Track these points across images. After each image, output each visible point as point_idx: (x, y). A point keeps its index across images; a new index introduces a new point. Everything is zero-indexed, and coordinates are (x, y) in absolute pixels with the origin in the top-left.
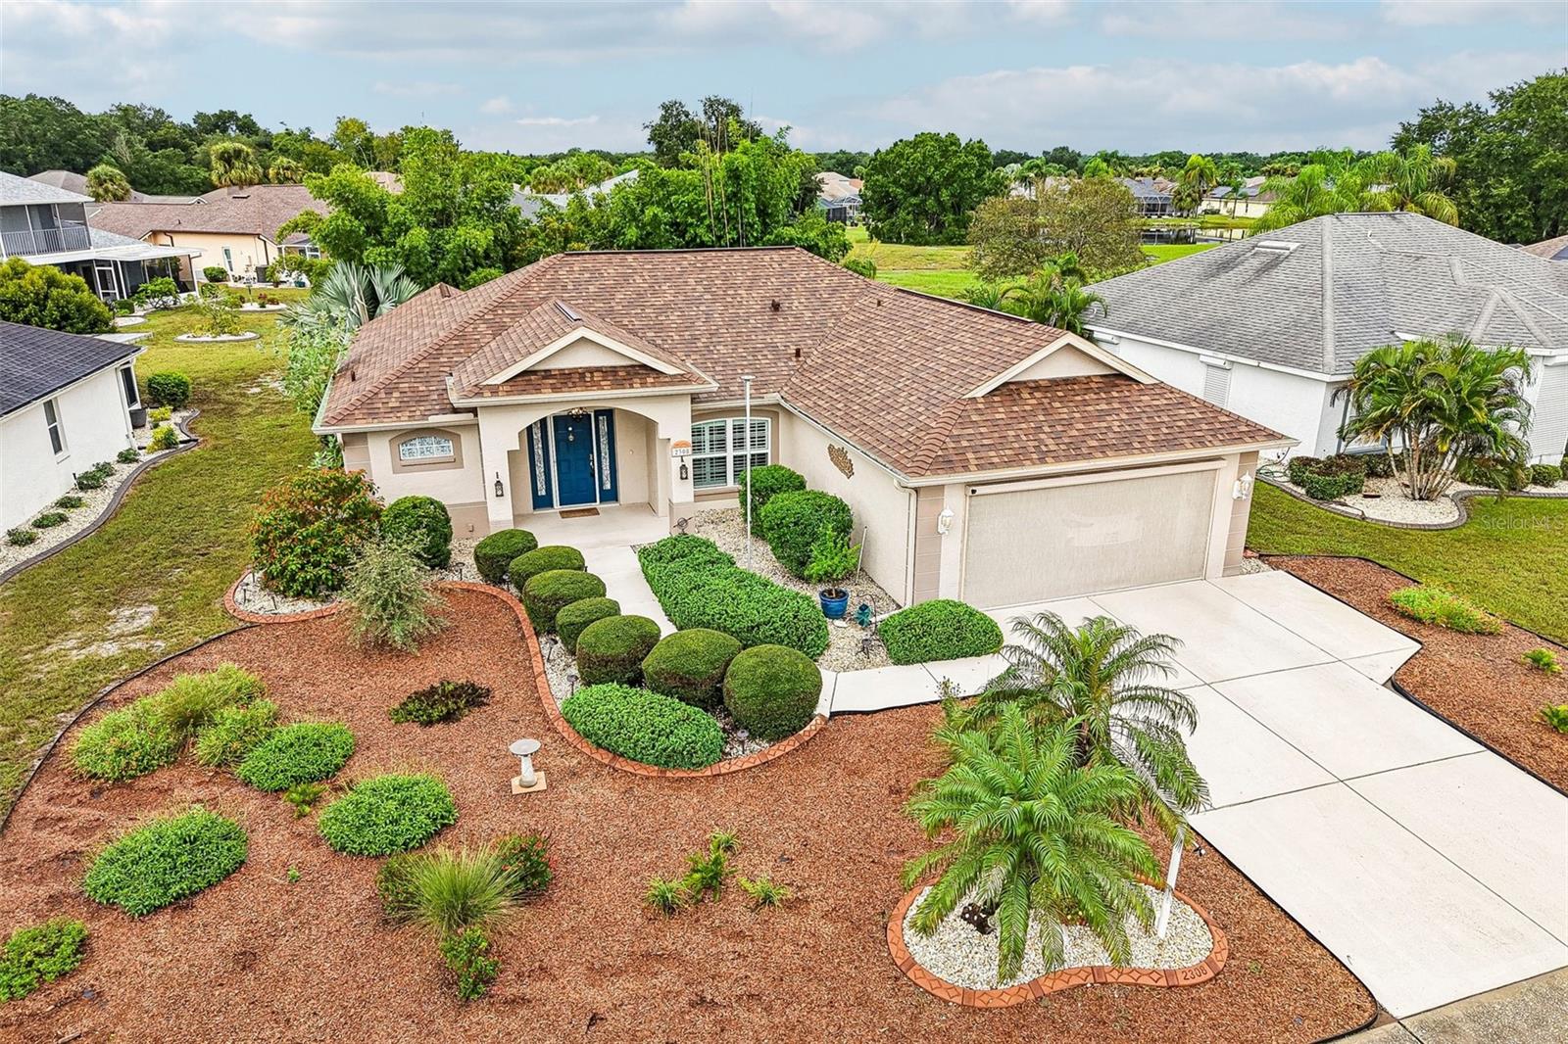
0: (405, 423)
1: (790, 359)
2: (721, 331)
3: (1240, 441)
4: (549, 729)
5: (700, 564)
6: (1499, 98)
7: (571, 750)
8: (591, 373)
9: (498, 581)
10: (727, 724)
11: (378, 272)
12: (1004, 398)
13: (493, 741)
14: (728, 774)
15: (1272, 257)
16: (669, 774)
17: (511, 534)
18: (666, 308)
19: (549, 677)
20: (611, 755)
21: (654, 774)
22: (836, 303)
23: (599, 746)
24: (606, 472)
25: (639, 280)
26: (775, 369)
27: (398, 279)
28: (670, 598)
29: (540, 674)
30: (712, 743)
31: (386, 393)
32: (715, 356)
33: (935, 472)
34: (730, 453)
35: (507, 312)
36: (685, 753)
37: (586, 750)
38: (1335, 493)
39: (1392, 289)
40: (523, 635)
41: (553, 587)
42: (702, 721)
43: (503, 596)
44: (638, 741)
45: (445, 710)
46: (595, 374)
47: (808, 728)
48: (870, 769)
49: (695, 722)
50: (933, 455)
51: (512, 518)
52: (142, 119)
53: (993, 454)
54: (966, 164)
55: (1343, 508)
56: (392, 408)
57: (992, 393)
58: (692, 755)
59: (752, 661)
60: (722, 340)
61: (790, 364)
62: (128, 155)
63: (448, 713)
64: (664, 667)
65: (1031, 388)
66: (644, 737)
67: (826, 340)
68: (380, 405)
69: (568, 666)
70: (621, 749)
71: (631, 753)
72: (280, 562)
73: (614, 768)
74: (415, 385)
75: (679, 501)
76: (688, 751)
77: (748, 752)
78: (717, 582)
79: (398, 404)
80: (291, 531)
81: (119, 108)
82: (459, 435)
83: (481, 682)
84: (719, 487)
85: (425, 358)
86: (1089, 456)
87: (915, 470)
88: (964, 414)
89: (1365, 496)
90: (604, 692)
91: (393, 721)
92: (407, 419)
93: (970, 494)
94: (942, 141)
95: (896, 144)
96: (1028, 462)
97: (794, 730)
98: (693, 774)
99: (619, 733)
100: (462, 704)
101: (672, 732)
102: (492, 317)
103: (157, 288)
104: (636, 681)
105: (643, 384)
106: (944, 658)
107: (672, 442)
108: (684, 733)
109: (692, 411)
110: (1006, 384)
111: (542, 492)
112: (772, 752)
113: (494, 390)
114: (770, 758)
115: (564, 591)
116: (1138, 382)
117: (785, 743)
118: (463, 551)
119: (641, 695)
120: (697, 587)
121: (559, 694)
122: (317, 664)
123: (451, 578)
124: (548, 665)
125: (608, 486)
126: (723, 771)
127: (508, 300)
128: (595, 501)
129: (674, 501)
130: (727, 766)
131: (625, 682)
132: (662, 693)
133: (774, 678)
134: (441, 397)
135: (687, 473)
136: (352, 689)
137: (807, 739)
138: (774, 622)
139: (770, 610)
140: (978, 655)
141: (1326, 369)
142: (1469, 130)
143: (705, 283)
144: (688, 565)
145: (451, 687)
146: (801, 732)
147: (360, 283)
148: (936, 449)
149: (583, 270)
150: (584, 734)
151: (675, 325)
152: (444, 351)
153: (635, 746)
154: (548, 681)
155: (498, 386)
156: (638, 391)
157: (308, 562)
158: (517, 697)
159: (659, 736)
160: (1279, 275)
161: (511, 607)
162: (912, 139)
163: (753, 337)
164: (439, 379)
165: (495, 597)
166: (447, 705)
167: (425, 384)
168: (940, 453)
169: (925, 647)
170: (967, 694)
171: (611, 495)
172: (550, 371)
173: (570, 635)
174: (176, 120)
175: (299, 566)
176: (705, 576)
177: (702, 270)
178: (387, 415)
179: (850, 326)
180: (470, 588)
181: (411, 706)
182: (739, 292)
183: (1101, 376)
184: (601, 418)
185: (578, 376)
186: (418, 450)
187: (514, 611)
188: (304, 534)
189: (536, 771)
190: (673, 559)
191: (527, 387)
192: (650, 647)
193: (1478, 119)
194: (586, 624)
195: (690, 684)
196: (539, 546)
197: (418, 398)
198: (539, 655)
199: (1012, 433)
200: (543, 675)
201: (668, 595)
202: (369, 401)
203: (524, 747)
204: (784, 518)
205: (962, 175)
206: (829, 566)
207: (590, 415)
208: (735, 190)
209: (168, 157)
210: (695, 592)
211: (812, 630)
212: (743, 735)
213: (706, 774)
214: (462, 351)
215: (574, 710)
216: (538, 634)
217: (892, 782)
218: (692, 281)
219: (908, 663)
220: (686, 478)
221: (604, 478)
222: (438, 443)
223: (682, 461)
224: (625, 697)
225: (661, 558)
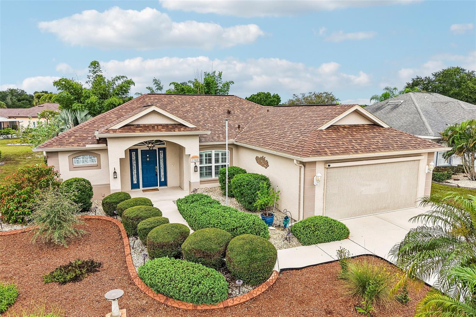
0: (75, 147)
1: (236, 129)
2: (209, 119)
3: (429, 148)
4: (131, 283)
5: (205, 203)
6: (435, 75)
7: (142, 295)
8: (157, 126)
9: (113, 215)
10: (228, 278)
11: (79, 113)
12: (334, 130)
13: (99, 292)
14: (232, 306)
15: (395, 105)
16: (199, 308)
17: (119, 194)
18: (187, 111)
19: (133, 256)
20: (165, 297)
21: (190, 308)
22: (251, 112)
23: (159, 292)
24: (162, 174)
25: (176, 103)
26: (231, 132)
27: (86, 116)
28: (192, 218)
29: (128, 255)
30: (223, 289)
31: (68, 137)
32: (207, 127)
33: (314, 155)
34: (213, 164)
35: (123, 111)
36: (208, 294)
37: (151, 295)
38: (444, 178)
39: (441, 112)
40: (122, 237)
41: (137, 212)
42: (216, 276)
43: (114, 221)
44: (181, 288)
45: (74, 275)
46: (159, 127)
47: (271, 278)
48: (310, 300)
49: (213, 276)
50: (311, 149)
51: (120, 188)
52: (17, 93)
53: (335, 149)
54: (273, 101)
55: (449, 184)
56: (70, 142)
57: (328, 128)
58: (212, 296)
59: (241, 242)
60: (210, 122)
61: (236, 130)
62: (10, 102)
63: (76, 276)
64: (193, 247)
65: (343, 127)
66: (185, 286)
67: (249, 123)
68: (65, 141)
69: (143, 250)
70: (171, 294)
71: (177, 296)
72: (6, 206)
73: (167, 306)
74: (82, 134)
75: (194, 181)
76: (210, 293)
77: (242, 293)
78: (214, 210)
79: (73, 141)
80: (13, 192)
81: (10, 90)
82: (100, 155)
83: (97, 259)
84: (209, 178)
85: (88, 125)
86: (374, 151)
87: (305, 154)
88: (319, 135)
89: (455, 180)
90: (161, 261)
91: (44, 283)
92: (76, 146)
93: (328, 167)
94: (266, 94)
95: (252, 96)
96: (351, 153)
97: (265, 279)
98: (212, 308)
99: (170, 284)
100: (84, 271)
101: (200, 283)
102: (118, 112)
103: (5, 131)
104: (178, 256)
105: (180, 130)
106: (325, 241)
107: (191, 156)
108: (207, 282)
109: (200, 146)
110: (331, 126)
111: (135, 182)
112: (255, 292)
113: (115, 131)
114: (255, 296)
115: (142, 214)
116: (382, 127)
117: (261, 286)
118: (96, 202)
119: (182, 263)
120: (205, 212)
121: (137, 265)
122: (13, 254)
123: (91, 214)
124: (132, 251)
125: (163, 180)
126: (230, 304)
127: (125, 107)
128: (158, 186)
129: (192, 182)
130: (232, 301)
131: (173, 257)
132: (193, 261)
133: (254, 250)
134: (93, 139)
135: (197, 169)
136: (27, 265)
137: (272, 284)
138: (244, 226)
139: (241, 221)
140: (340, 240)
141: (431, 135)
142: (427, 84)
143: (202, 104)
144: (200, 204)
145: (80, 263)
146: (268, 280)
147: (72, 117)
148: (312, 147)
149: (154, 99)
150: (150, 285)
151: (191, 117)
152: (96, 123)
153: (180, 291)
154: (132, 258)
155: (116, 129)
156: (177, 133)
157: (21, 206)
158: (116, 266)
159: (193, 285)
160: (400, 109)
161: (117, 225)
162: (257, 94)
163: (221, 122)
164: (93, 132)
165: (110, 221)
166: (75, 272)
167: (86, 134)
168: (313, 148)
169: (317, 236)
170: (353, 256)
171: (164, 184)
172: (140, 125)
173: (143, 235)
174: (28, 94)
175: (15, 208)
176: (207, 208)
177: (200, 101)
178: (67, 145)
179: (258, 118)
180: (99, 218)
181: (55, 274)
182: (215, 108)
183: (368, 125)
184: (161, 151)
185: (151, 127)
186: (82, 161)
187: (118, 227)
188: (20, 193)
189: (121, 308)
190: (193, 202)
191: (129, 130)
192: (185, 238)
193: (430, 81)
194: (152, 228)
195: (208, 256)
196: (132, 198)
197: (83, 139)
198: (128, 246)
199: (341, 142)
200: (130, 255)
201: (191, 217)
202: (61, 140)
203: (113, 295)
204: (242, 183)
205: (272, 104)
206: (266, 200)
207: (156, 150)
208: (208, 90)
209: (23, 103)
210: (204, 214)
211: (262, 230)
212: (239, 283)
213: (220, 307)
214: (104, 123)
215: (145, 272)
216: (128, 236)
217: (325, 307)
218: (197, 104)
219: (309, 244)
220: (197, 171)
221: (162, 176)
222: (91, 158)
223: (195, 164)
224: (173, 264)
225: (187, 202)
